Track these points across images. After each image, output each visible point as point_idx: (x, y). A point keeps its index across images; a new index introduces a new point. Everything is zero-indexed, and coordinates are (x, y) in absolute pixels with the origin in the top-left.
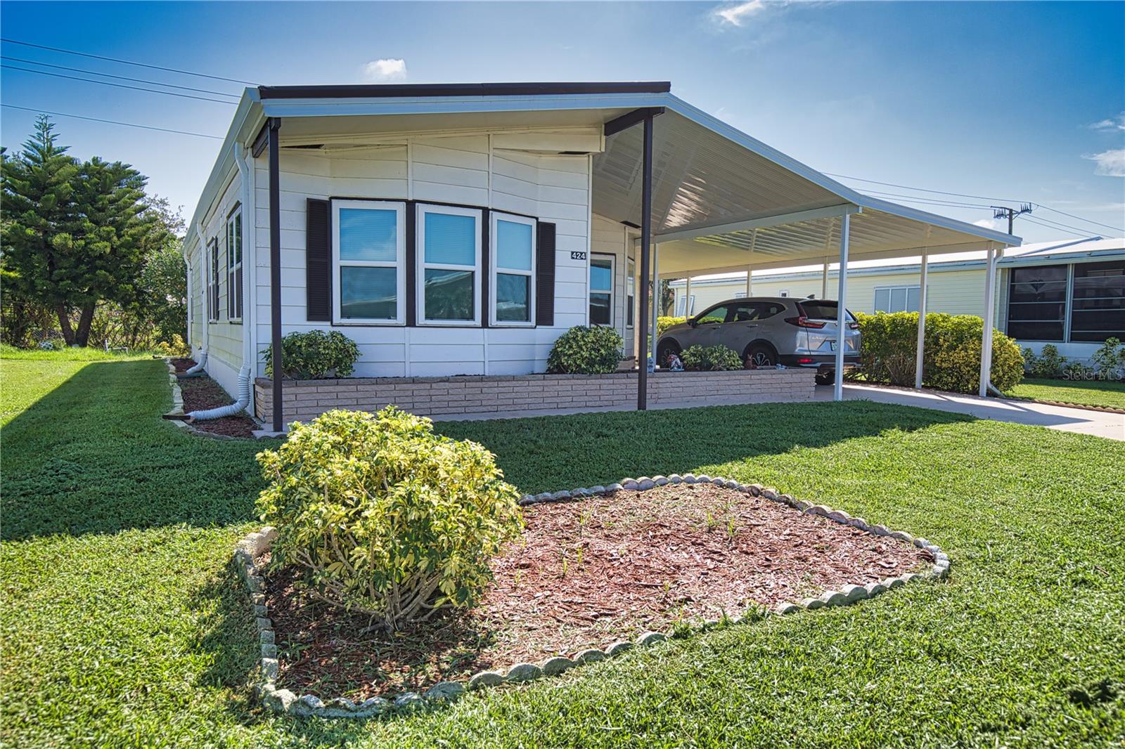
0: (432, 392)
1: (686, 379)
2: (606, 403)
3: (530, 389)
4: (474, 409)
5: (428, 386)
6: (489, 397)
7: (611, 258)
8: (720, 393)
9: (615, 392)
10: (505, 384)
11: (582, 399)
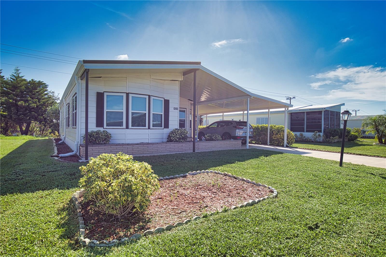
0: (133, 148)
1: (206, 143)
2: (184, 150)
3: (162, 146)
4: (146, 153)
5: (132, 146)
6: (150, 149)
7: (185, 109)
8: (216, 147)
9: (187, 147)
10: (155, 145)
11: (177, 149)
